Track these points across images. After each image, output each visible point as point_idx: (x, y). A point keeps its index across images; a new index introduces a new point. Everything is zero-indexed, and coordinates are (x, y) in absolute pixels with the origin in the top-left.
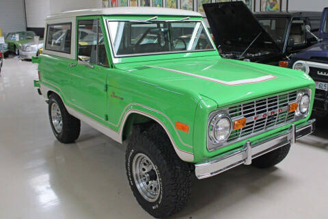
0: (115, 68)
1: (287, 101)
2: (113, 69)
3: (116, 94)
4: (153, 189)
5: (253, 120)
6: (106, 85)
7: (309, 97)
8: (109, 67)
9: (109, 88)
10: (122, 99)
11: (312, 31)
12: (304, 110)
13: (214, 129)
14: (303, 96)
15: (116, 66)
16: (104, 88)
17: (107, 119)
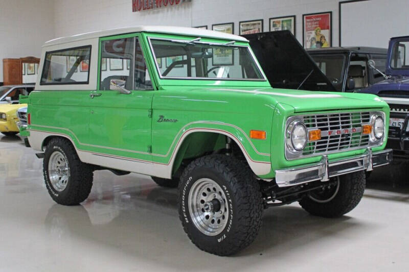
0: (162, 89)
1: (360, 121)
2: (159, 91)
3: (166, 118)
4: (216, 221)
5: (328, 135)
6: (152, 109)
7: (383, 121)
8: (154, 90)
9: (155, 112)
10: (176, 121)
11: (377, 67)
12: (379, 135)
13: (290, 136)
14: (377, 118)
15: (163, 87)
16: (147, 113)
17: (151, 151)
